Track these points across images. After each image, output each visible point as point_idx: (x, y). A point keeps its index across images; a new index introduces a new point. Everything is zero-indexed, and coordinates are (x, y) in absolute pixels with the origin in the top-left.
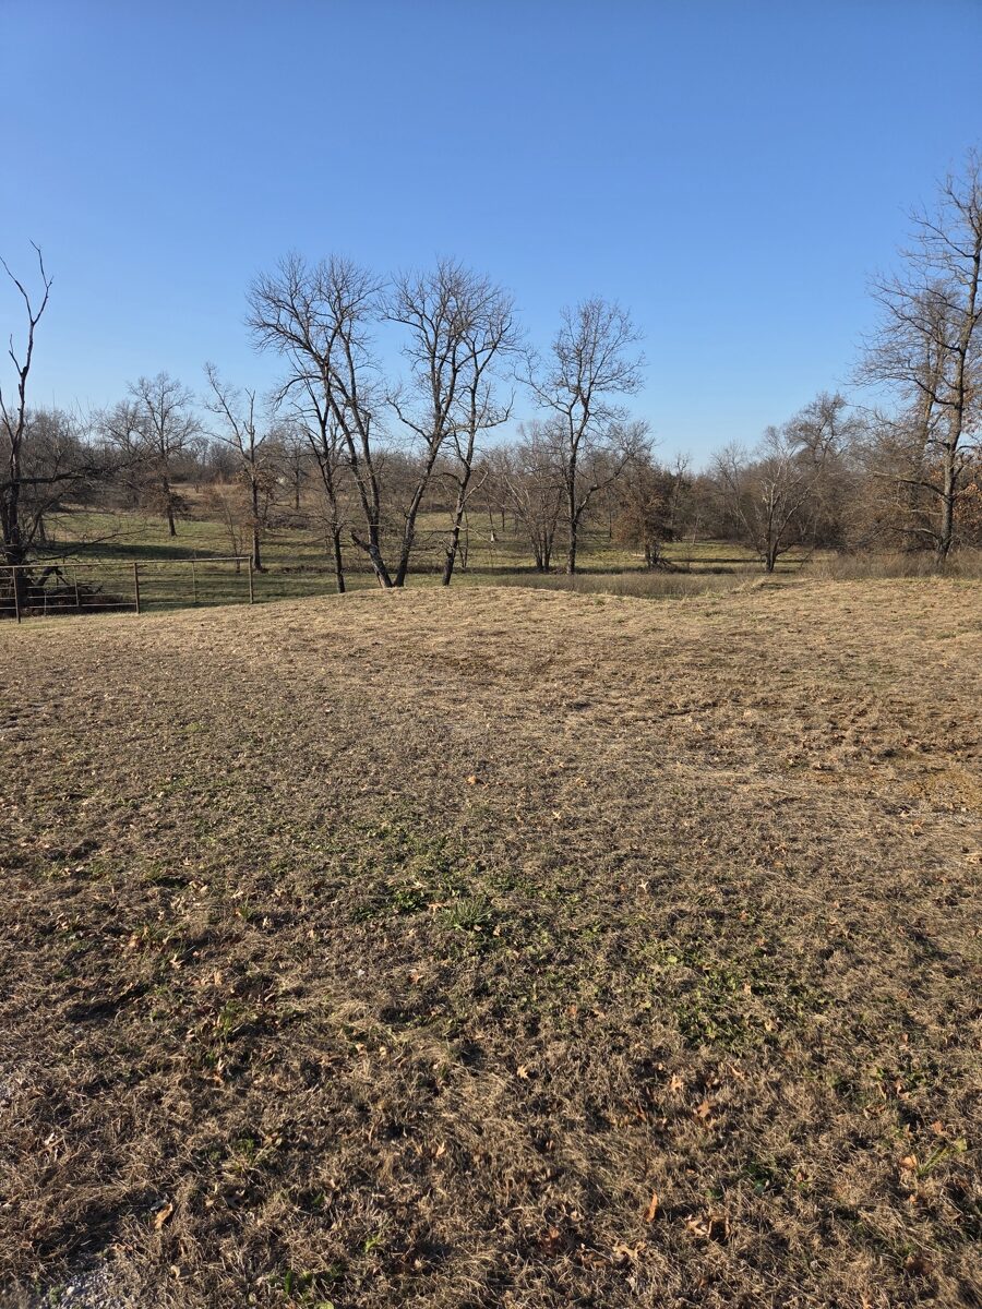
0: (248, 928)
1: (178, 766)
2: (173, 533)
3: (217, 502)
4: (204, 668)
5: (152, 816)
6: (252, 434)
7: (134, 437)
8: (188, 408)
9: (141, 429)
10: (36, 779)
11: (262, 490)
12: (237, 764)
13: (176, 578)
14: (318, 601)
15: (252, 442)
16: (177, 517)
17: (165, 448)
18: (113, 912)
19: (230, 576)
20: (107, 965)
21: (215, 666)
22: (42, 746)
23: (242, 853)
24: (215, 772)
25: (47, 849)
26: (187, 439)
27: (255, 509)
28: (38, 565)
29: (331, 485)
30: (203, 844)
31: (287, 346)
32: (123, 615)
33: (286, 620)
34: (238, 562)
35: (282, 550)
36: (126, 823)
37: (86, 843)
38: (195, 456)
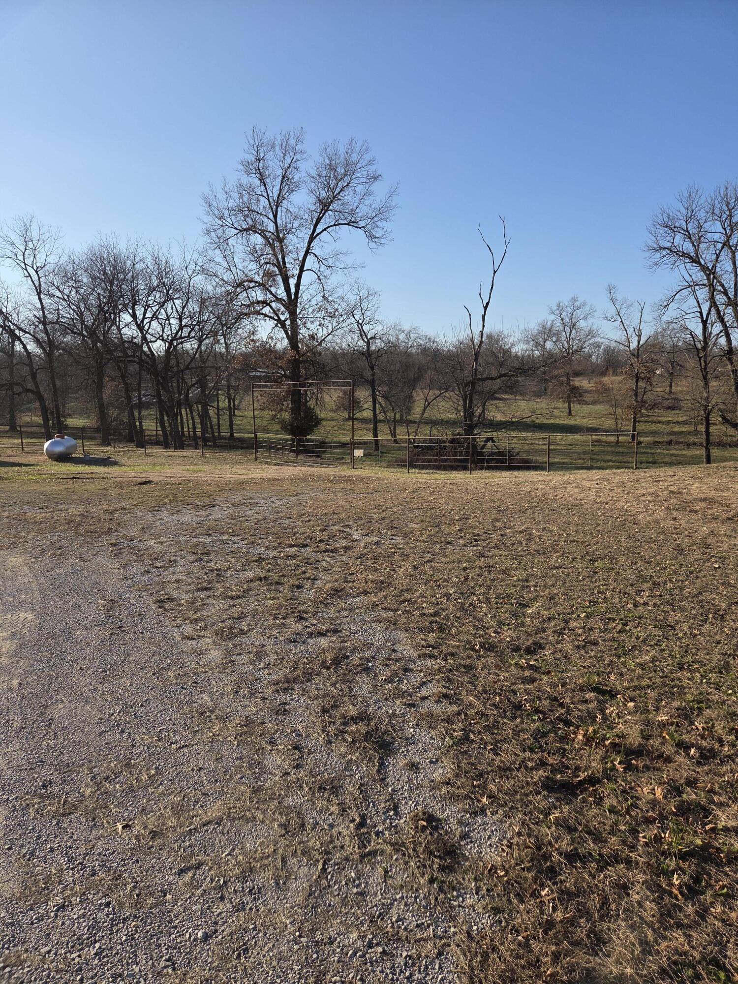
0: (677, 752)
1: (593, 594)
2: (570, 413)
3: (606, 390)
4: (602, 518)
5: (580, 631)
6: (639, 336)
7: (549, 345)
8: (590, 320)
9: (554, 339)
10: (495, 587)
11: (643, 379)
12: (641, 601)
13: (569, 447)
14: (694, 469)
15: (639, 342)
16: (573, 402)
17: (571, 351)
18: (561, 705)
19: (612, 446)
20: (565, 750)
21: (612, 517)
22: (496, 563)
23: (659, 680)
24: (623, 604)
25: (508, 642)
26: (587, 344)
27: (636, 395)
28: (481, 435)
29: (707, 373)
30: (624, 664)
31: (678, 262)
32: (537, 473)
33: (666, 484)
34: (618, 436)
35: (654, 427)
36: (560, 633)
37: (535, 643)
38: (590, 356)
